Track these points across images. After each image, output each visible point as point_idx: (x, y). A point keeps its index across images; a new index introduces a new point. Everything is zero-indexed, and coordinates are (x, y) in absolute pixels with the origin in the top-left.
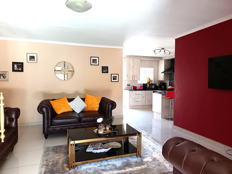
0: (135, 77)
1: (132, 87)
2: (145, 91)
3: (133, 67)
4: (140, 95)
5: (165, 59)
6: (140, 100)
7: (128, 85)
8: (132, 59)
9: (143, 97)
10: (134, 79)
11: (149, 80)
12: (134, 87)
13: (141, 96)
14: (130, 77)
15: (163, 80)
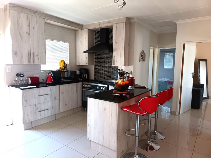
0: (36, 58)
1: (28, 80)
2: (58, 86)
3: (29, 34)
4: (49, 96)
5: (90, 28)
6: (48, 105)
7: (17, 75)
8: (26, 15)
9: (55, 98)
10: (34, 62)
11: (62, 63)
12: (33, 78)
13: (51, 96)
14: (22, 57)
15: (87, 65)
